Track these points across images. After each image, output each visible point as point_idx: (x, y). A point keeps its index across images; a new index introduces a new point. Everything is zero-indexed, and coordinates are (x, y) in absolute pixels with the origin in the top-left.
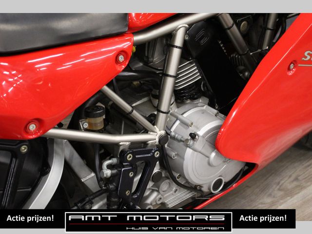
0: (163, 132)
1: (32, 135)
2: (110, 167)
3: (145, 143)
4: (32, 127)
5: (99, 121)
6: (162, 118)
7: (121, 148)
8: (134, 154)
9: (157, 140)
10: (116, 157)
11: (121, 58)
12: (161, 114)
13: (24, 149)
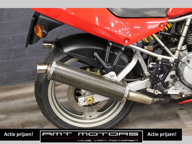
0: (177, 58)
1: (126, 44)
2: (152, 65)
3: (168, 60)
4: (126, 42)
5: (151, 47)
6: (177, 52)
7: (158, 59)
8: (162, 62)
9: (174, 60)
10: (156, 62)
11: (162, 26)
12: (177, 51)
13: (123, 49)
